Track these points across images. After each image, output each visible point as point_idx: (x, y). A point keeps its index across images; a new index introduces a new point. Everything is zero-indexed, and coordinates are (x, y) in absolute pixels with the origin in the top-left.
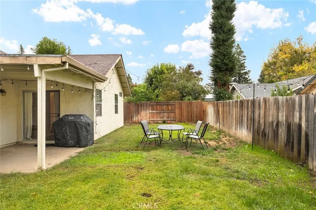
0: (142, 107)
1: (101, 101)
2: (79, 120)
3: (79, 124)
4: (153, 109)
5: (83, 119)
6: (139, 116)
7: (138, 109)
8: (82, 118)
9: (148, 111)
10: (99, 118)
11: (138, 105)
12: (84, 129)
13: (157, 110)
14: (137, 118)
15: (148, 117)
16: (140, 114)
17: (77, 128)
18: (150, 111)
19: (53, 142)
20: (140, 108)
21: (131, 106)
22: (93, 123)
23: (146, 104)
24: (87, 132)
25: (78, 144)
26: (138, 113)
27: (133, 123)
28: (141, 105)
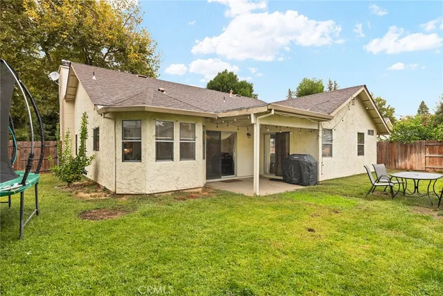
0: (413, 148)
1: (332, 141)
2: (302, 160)
3: (302, 164)
4: (432, 151)
5: (306, 159)
6: (407, 161)
7: (406, 151)
8: (305, 157)
9: (423, 154)
10: (325, 159)
11: (406, 146)
12: (306, 169)
13: (440, 153)
14: (403, 163)
15: (424, 162)
16: (409, 158)
17: (300, 167)
18: (428, 155)
19: (282, 178)
20: (409, 150)
21: (395, 146)
22: (317, 164)
23: (420, 144)
24: (309, 171)
25: (300, 183)
26: (406, 156)
27: (397, 169)
28: (411, 146)
